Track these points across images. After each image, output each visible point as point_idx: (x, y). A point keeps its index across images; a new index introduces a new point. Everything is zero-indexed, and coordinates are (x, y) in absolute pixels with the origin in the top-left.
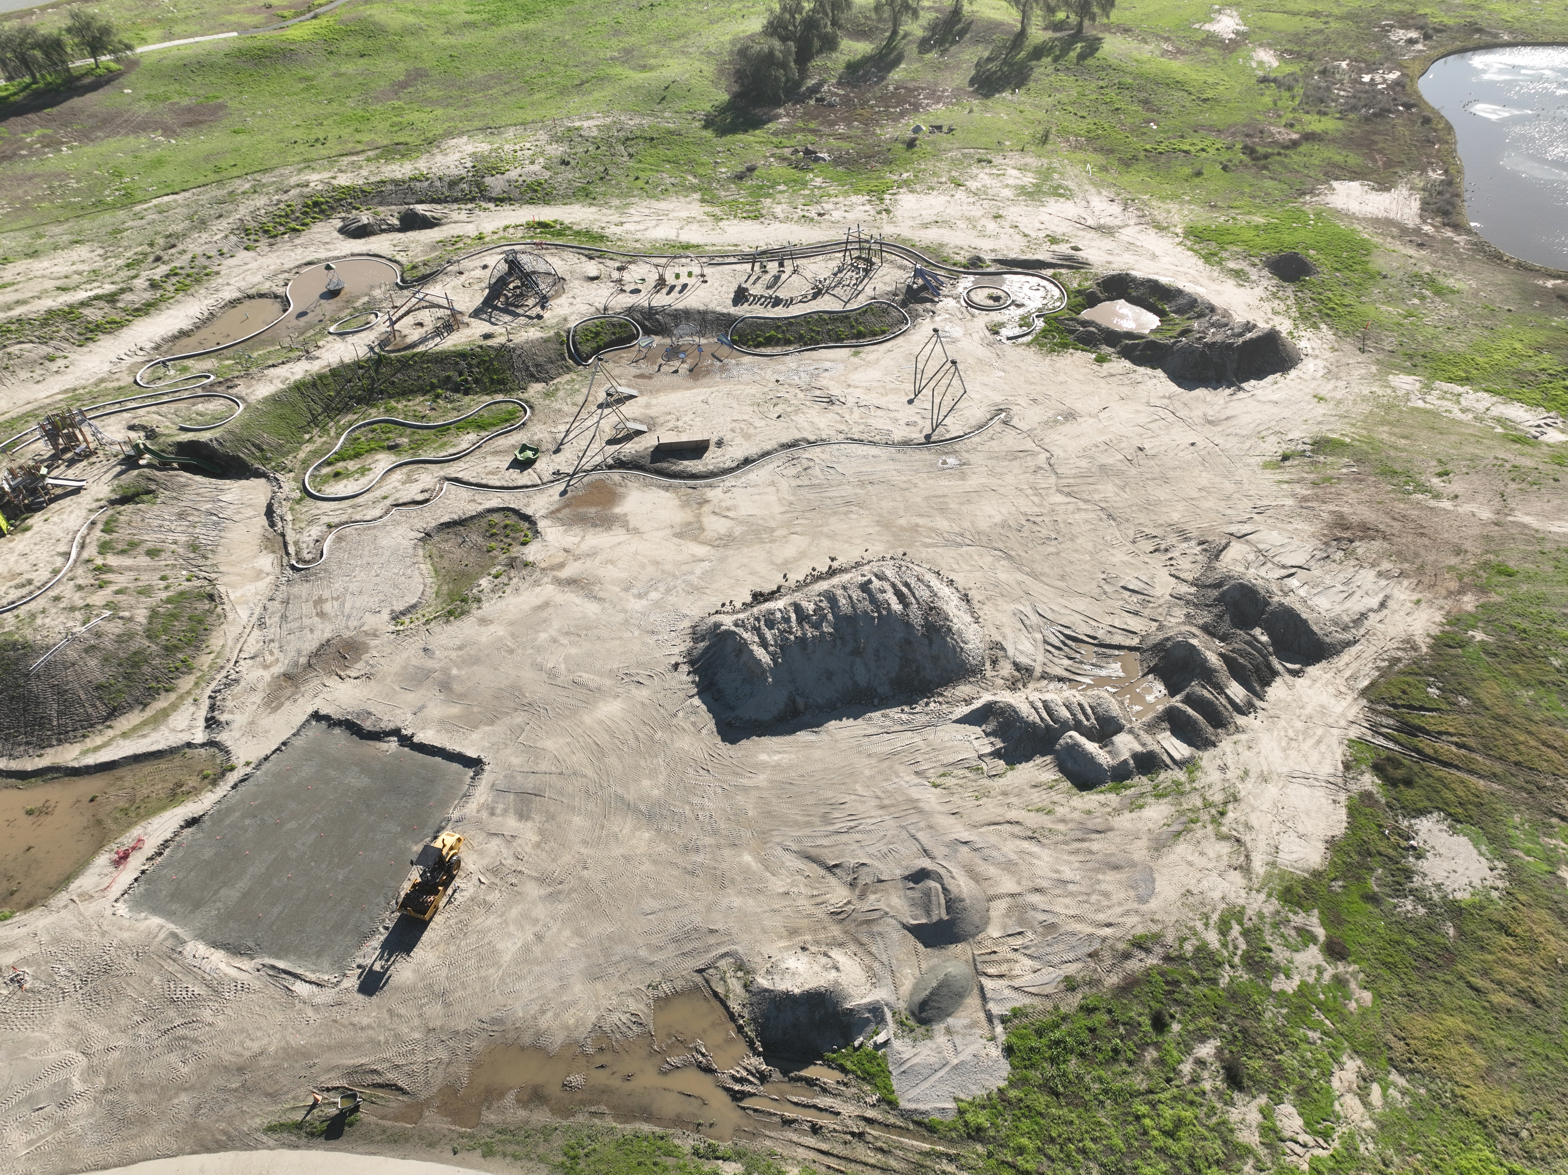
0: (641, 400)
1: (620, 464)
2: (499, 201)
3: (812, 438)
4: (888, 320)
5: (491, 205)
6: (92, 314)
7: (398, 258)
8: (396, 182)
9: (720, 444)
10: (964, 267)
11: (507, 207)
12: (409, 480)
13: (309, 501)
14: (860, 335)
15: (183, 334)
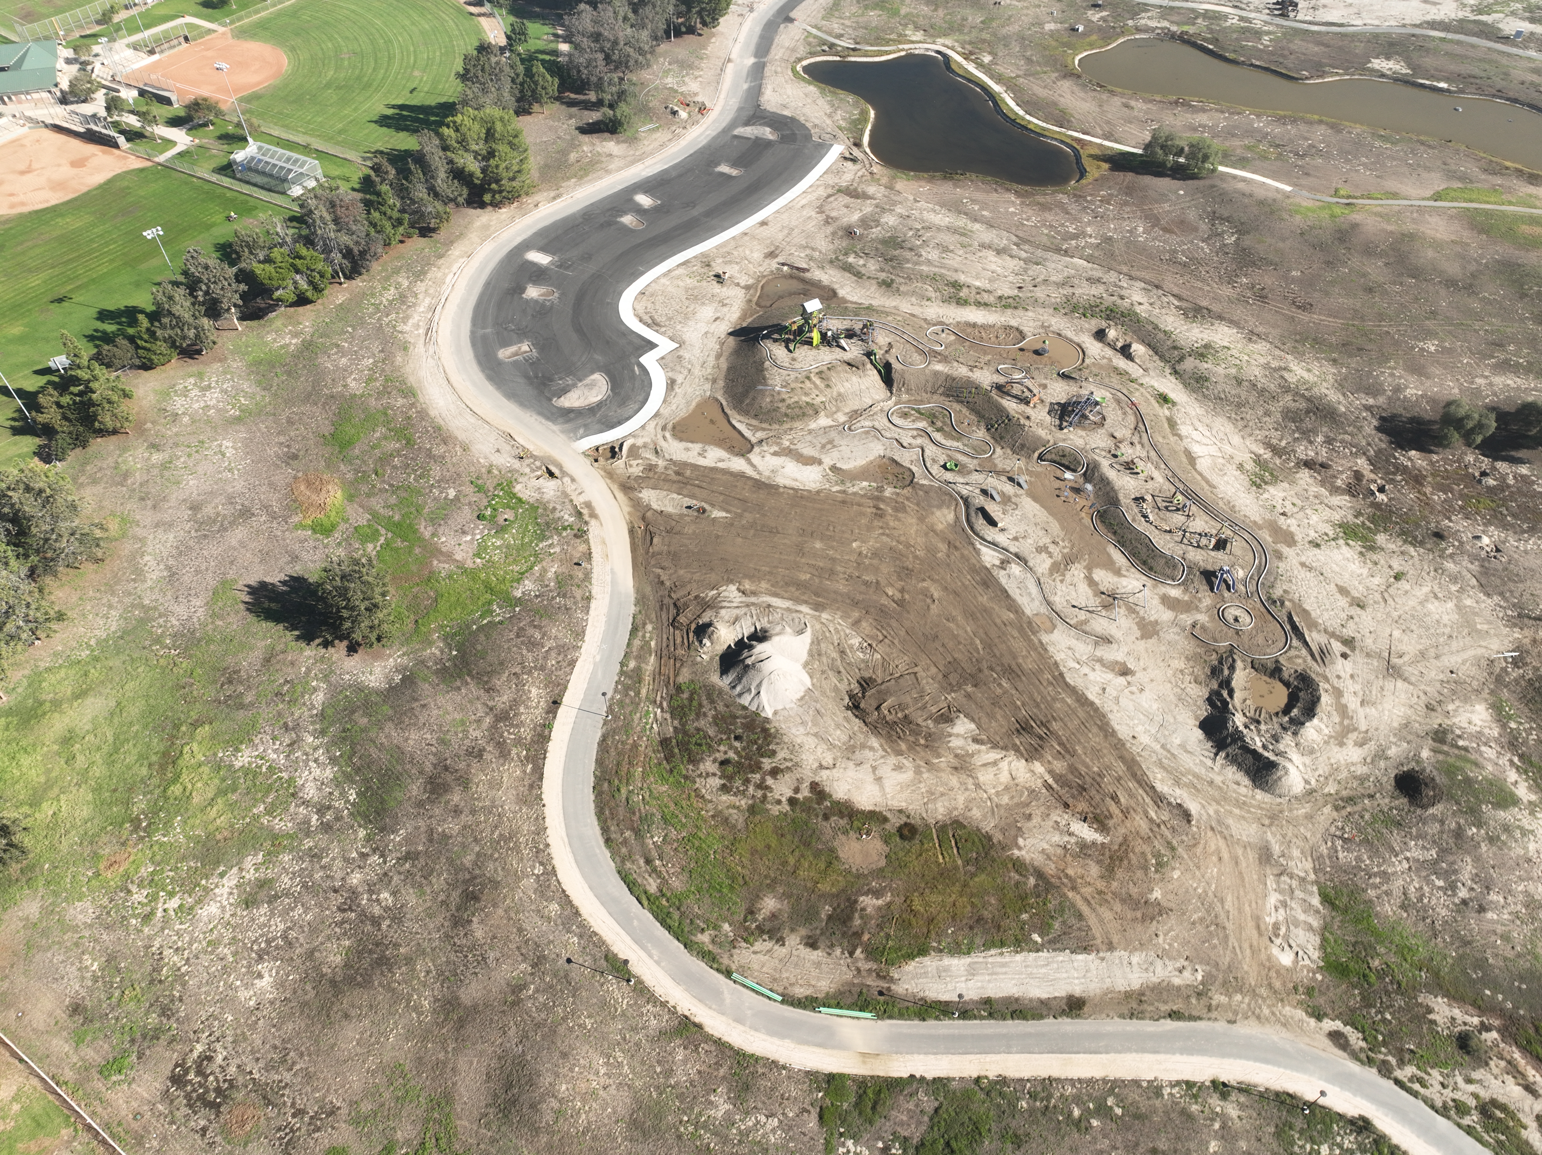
0: (1021, 492)
1: (966, 500)
2: (1175, 372)
3: (1031, 564)
4: (1168, 571)
5: (1168, 371)
6: (964, 293)
7: (1087, 361)
8: (1156, 327)
9: (1002, 530)
10: (1269, 598)
11: (1172, 379)
12: (914, 437)
13: (884, 414)
14: (1144, 563)
15: (974, 325)
